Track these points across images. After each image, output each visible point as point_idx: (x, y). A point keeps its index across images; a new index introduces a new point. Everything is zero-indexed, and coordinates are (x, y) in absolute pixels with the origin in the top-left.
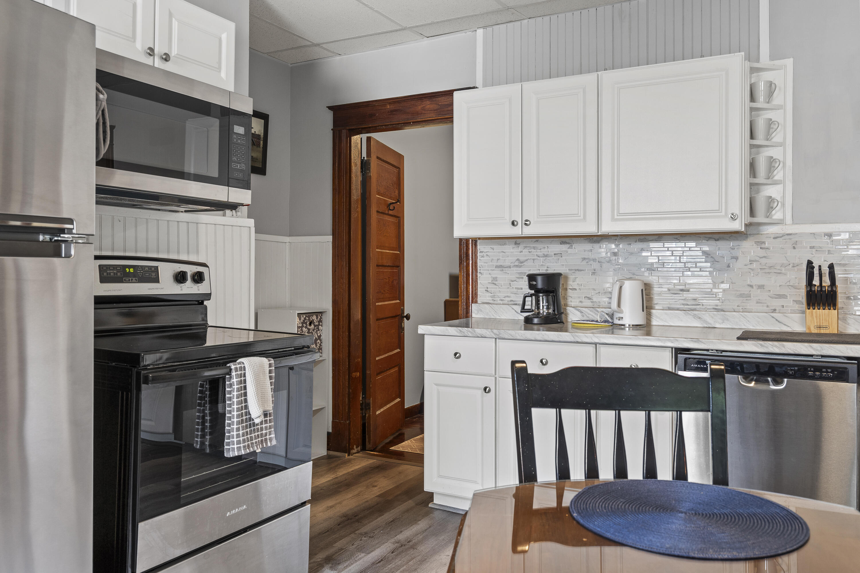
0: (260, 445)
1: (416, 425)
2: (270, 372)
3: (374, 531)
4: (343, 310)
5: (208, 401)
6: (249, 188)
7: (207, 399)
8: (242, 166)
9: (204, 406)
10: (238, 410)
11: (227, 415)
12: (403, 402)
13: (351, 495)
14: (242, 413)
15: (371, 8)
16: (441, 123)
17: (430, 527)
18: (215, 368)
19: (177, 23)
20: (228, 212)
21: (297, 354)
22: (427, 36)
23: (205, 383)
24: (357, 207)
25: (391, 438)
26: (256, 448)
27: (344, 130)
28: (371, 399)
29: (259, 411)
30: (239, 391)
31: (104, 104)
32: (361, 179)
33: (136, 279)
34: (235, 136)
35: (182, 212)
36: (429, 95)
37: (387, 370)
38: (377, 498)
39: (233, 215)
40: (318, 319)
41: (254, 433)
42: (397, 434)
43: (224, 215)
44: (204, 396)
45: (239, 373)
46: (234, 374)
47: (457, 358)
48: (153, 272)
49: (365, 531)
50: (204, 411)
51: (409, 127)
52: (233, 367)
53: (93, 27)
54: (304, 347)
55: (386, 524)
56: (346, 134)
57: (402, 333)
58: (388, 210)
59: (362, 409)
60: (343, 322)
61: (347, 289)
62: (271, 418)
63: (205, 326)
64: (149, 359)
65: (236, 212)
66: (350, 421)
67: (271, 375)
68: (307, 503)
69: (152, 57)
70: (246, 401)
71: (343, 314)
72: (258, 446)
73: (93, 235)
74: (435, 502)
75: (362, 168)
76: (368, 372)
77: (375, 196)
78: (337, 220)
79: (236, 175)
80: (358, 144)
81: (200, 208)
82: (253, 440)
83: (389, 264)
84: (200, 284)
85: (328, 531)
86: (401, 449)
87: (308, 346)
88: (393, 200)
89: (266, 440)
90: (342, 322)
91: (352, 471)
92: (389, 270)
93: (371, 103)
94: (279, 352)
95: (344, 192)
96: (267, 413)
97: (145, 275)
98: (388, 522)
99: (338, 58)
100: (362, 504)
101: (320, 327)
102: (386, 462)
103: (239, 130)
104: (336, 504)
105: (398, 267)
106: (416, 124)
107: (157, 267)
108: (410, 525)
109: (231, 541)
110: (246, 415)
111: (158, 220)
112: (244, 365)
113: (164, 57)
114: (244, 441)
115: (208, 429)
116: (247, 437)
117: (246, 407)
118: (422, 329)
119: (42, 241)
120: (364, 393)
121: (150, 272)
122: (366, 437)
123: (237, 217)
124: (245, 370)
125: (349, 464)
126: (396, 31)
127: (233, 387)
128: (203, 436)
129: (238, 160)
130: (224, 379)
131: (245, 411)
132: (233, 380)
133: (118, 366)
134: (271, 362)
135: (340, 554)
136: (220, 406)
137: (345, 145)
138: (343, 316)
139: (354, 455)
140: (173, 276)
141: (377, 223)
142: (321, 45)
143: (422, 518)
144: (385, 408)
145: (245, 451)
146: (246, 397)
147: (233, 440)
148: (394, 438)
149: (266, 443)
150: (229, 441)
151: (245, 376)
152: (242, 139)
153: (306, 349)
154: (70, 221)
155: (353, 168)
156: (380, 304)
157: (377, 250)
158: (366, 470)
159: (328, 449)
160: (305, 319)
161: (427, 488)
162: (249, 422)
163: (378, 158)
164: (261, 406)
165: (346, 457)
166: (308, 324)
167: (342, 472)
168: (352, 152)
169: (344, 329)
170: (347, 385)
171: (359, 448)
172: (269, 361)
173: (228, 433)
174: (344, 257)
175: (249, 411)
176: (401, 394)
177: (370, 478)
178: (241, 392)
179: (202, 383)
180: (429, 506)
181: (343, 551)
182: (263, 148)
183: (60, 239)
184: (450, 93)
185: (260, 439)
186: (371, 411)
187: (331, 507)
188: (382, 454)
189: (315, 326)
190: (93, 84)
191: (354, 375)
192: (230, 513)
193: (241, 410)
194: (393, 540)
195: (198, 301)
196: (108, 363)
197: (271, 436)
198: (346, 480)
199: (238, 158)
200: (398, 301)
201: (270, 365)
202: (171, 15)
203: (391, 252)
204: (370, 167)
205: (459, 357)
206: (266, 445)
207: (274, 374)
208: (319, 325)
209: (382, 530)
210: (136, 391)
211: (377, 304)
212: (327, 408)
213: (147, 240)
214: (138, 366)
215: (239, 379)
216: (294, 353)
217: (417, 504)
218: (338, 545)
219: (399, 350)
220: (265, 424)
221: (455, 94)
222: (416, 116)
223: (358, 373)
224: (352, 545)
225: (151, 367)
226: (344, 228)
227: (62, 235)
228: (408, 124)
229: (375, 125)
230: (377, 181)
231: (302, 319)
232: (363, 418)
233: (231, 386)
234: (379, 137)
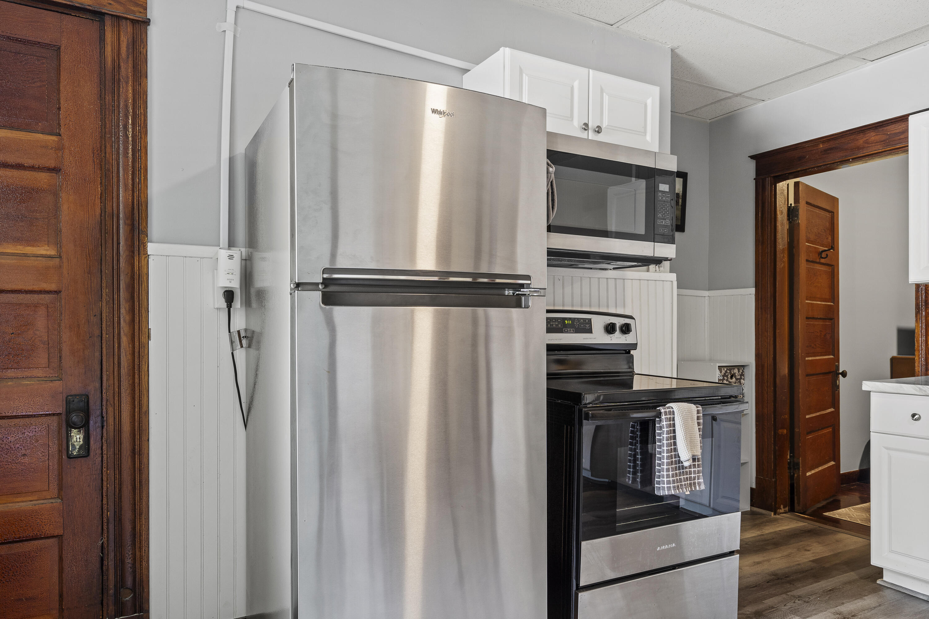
0: (689, 488)
1: (855, 494)
2: (698, 418)
3: (809, 597)
4: (767, 364)
5: (639, 441)
6: (673, 243)
7: (638, 439)
8: (667, 222)
9: (635, 445)
10: (668, 451)
11: (657, 456)
12: (838, 466)
13: (780, 555)
14: (672, 455)
15: (802, 43)
16: (891, 155)
17: (879, 605)
18: (646, 410)
19: (607, 96)
20: (652, 267)
21: (724, 403)
22: (871, 60)
23: (636, 424)
24: (783, 256)
25: (824, 503)
26: (685, 491)
27: (768, 178)
28: (801, 459)
29: (688, 454)
30: (668, 434)
31: (553, 175)
32: (788, 227)
33: (573, 330)
34: (660, 194)
35: (611, 269)
36: (874, 126)
37: (819, 430)
38: (811, 563)
39: (656, 271)
40: (740, 372)
41: (683, 475)
42: (832, 499)
43: (648, 271)
44: (635, 436)
45: (668, 416)
46: (663, 417)
47: (916, 420)
48: (587, 323)
49: (799, 594)
50: (635, 449)
51: (847, 165)
52: (663, 411)
53: (544, 110)
54: (731, 397)
55: (824, 592)
56: (770, 182)
57: (836, 391)
58: (820, 259)
59: (789, 468)
60: (768, 376)
61: (772, 342)
62: (699, 463)
63: (632, 374)
64: (589, 398)
65: (659, 267)
66: (776, 479)
67: (699, 421)
68: (735, 553)
69: (587, 131)
70: (675, 444)
71: (768, 368)
72: (687, 488)
73: (545, 289)
74: (885, 579)
75: (788, 215)
76: (797, 430)
77: (804, 245)
78: (760, 272)
79: (661, 231)
80: (784, 190)
81: (627, 265)
82: (682, 482)
83: (822, 317)
84: (628, 335)
85: (756, 586)
86: (837, 517)
87: (735, 396)
88: (826, 247)
89: (695, 483)
90: (766, 376)
91: (780, 531)
92: (821, 323)
93: (800, 145)
94: (705, 400)
95: (768, 242)
96: (696, 458)
97: (581, 326)
98: (827, 589)
99: (761, 104)
100: (793, 566)
101: (742, 381)
102: (820, 527)
103: (664, 187)
104: (764, 561)
105: (831, 319)
106: (855, 160)
107: (591, 319)
108: (854, 598)
109: (661, 575)
110: (675, 458)
111: (590, 278)
112: (673, 410)
113: (597, 129)
114: (674, 481)
115: (639, 467)
116: (676, 478)
117: (675, 450)
118: (867, 386)
119: (507, 295)
120: (792, 451)
121: (584, 323)
122: (794, 498)
123: (660, 272)
124: (674, 414)
125: (775, 523)
126: (832, 62)
127: (663, 429)
128: (635, 473)
129: (663, 217)
130: (654, 421)
131: (675, 453)
132: (662, 423)
133: (563, 403)
134: (699, 409)
135: (771, 612)
136: (650, 446)
137: (769, 193)
138: (768, 370)
139: (781, 515)
140: (604, 327)
141: (806, 272)
142: (743, 94)
143: (869, 594)
144: (817, 470)
145: (675, 491)
146: (675, 441)
147: (663, 479)
148: (828, 504)
149: (695, 487)
150: (659, 480)
151: (674, 420)
152: (667, 196)
153: (733, 399)
154: (528, 277)
155: (779, 217)
156: (810, 358)
157: (806, 301)
158: (796, 532)
159: (752, 505)
160: (726, 372)
161: (875, 561)
162: (678, 464)
163: (808, 203)
164: (690, 450)
165: (772, 515)
166: (729, 377)
167: (769, 530)
168: (777, 200)
169: (769, 384)
170: (773, 442)
171: (787, 509)
172: (697, 407)
173: (658, 473)
174: (769, 309)
175: (678, 454)
176: (836, 457)
177: (801, 541)
178: (671, 435)
179: (634, 424)
180: (877, 582)
181: (775, 609)
182: (681, 205)
183: (520, 293)
184: (904, 119)
185: (689, 482)
186: (801, 472)
187: (758, 563)
188: (814, 518)
189: (737, 379)
190: (544, 160)
191: (780, 431)
192: (661, 548)
193: (671, 452)
194: (833, 610)
195: (625, 350)
196: (555, 400)
197: (699, 481)
198: (773, 539)
199: (663, 215)
200: (832, 357)
201: (698, 412)
202: (602, 91)
203: (823, 303)
204: (798, 214)
205: (919, 419)
206: (694, 488)
207: (702, 421)
208: (741, 378)
209: (819, 597)
210: (578, 426)
211: (807, 359)
212: (750, 463)
213: (581, 295)
214: (580, 404)
215: (669, 423)
216: (721, 401)
217: (861, 578)
218: (769, 602)
219: (832, 410)
220: (693, 468)
221: (911, 117)
222: (857, 151)
223: (785, 430)
224: (785, 605)
225: (591, 405)
226: (769, 280)
227: (522, 290)
228: (847, 162)
229: (804, 168)
230: (807, 228)
231: (723, 372)
232: (792, 477)
233: (661, 428)
234: (808, 180)
